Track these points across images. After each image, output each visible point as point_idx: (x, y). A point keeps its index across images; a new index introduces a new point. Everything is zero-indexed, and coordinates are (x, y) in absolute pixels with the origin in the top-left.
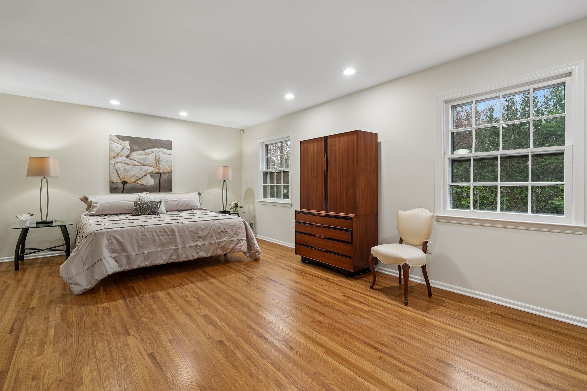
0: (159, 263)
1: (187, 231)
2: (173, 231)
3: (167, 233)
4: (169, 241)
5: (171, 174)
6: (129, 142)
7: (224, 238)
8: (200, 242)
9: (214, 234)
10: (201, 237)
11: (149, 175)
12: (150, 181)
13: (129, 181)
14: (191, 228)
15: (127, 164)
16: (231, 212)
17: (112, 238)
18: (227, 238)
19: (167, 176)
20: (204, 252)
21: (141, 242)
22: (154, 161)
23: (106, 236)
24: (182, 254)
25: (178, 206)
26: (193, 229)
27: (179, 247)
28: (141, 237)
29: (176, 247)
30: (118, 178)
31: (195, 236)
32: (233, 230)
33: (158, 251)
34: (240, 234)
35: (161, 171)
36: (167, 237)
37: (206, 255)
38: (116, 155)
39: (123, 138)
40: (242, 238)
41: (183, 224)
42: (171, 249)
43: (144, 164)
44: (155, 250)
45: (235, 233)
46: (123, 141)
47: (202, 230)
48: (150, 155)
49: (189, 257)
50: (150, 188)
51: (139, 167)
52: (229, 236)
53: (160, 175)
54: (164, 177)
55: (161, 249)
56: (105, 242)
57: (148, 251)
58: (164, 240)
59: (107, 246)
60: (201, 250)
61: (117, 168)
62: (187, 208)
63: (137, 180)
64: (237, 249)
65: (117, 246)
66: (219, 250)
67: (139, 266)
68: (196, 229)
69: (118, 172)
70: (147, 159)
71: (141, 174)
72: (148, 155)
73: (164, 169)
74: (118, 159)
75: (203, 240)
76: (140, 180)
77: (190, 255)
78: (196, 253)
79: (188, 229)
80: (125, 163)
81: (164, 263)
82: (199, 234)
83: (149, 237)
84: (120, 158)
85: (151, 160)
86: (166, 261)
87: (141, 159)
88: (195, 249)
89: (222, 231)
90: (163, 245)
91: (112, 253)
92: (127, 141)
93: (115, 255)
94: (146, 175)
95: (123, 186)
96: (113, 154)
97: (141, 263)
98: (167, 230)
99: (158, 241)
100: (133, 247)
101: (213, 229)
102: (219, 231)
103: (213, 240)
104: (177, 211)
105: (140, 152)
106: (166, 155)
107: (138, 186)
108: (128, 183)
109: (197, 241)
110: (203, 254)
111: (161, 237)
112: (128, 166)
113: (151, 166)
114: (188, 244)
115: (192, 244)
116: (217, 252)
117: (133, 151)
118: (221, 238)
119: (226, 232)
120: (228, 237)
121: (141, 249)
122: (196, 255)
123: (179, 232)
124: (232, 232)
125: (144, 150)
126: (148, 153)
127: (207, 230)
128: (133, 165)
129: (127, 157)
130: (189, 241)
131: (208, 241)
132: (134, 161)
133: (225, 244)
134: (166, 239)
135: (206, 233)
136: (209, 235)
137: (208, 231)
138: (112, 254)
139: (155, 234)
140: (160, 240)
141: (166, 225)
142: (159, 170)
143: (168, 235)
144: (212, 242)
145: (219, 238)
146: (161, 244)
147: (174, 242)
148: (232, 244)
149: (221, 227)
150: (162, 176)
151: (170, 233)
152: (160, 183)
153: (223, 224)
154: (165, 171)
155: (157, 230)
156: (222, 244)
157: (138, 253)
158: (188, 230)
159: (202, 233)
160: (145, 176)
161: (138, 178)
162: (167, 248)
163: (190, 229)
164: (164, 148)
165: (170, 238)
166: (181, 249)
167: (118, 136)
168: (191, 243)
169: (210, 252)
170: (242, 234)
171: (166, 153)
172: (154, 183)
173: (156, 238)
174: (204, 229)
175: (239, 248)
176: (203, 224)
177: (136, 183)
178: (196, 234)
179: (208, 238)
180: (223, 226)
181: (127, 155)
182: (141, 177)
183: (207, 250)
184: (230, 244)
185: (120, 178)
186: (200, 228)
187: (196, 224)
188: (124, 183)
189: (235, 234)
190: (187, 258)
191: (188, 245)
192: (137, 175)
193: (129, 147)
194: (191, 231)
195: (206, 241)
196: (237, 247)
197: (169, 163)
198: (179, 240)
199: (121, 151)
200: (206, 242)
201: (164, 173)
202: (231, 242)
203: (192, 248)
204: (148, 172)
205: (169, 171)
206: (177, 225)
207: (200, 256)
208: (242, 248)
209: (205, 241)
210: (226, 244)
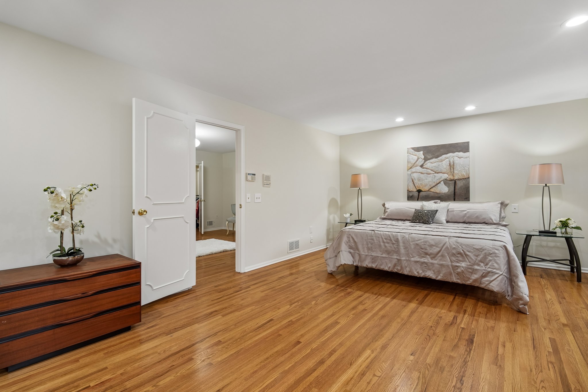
0: (384, 269)
1: (412, 243)
2: (397, 240)
3: (392, 241)
4: (394, 249)
5: (468, 180)
6: (423, 152)
7: (461, 262)
8: (427, 260)
9: (447, 254)
10: (429, 253)
11: (442, 183)
12: (444, 189)
13: (423, 189)
14: (418, 242)
15: (422, 173)
16: (558, 233)
17: (350, 237)
18: (466, 263)
19: (463, 183)
20: (433, 272)
21: (370, 245)
22: (448, 167)
23: (347, 234)
24: (406, 267)
25: (465, 218)
26: (419, 243)
27: (403, 258)
28: (370, 241)
29: (400, 258)
30: (414, 187)
31: (421, 251)
32: (480, 255)
33: (383, 257)
34: (490, 264)
35: (456, 178)
36: (392, 245)
37: (436, 276)
38: (412, 166)
39: (417, 149)
40: (494, 270)
41: (411, 235)
42: (394, 258)
43: (438, 172)
44: (380, 255)
45: (481, 260)
46: (418, 152)
47: (431, 246)
48: (444, 162)
49: (414, 273)
50: (444, 196)
51: (432, 175)
52: (470, 262)
53: (455, 182)
54: (459, 184)
55: (386, 256)
56: (345, 239)
57: (374, 254)
58: (389, 248)
59: (346, 242)
60: (430, 269)
61: (413, 178)
62: (477, 221)
63: (430, 189)
64: (484, 283)
65: (353, 244)
66: (455, 276)
67: (367, 265)
68: (423, 244)
69: (414, 182)
70: (441, 166)
71: (434, 182)
72: (441, 162)
73: (460, 174)
74: (413, 170)
75: (432, 258)
76: (434, 188)
77: (414, 270)
78: (422, 271)
79: (414, 241)
80: (420, 173)
81: (389, 270)
82: (426, 249)
83: (376, 241)
84: (415, 168)
85: (445, 166)
86: (391, 270)
87: (435, 166)
88: (421, 265)
89: (460, 253)
90: (388, 252)
91: (349, 248)
92: (421, 151)
93: (352, 251)
94: (440, 183)
95: (418, 195)
96: (410, 165)
97: (369, 263)
98: (392, 239)
99: (383, 247)
100: (363, 248)
101: (446, 248)
102: (454, 251)
103: (445, 261)
104: (464, 222)
105: (434, 160)
106: (462, 158)
107: (432, 194)
108: (422, 191)
109: (423, 257)
110: (430, 274)
111: (387, 245)
112: (423, 174)
113: (445, 173)
114: (412, 257)
115: (417, 259)
116: (451, 278)
117: (427, 160)
118: (457, 262)
119: (466, 255)
120: (469, 264)
121: (370, 252)
122: (422, 272)
123: (404, 243)
124: (476, 257)
125: (437, 157)
126: (442, 160)
127: (437, 247)
128: (427, 174)
129: (422, 166)
130: (414, 255)
131: (438, 260)
132: (427, 170)
133: (462, 271)
134: (391, 247)
135: (435, 250)
136: (440, 254)
137: (438, 249)
138: (350, 250)
139: (381, 240)
140: (385, 246)
141: (392, 234)
142: (454, 176)
143: (393, 244)
144: (443, 263)
145: (454, 261)
146: (386, 251)
147: (398, 252)
148: (475, 274)
149: (459, 247)
150: (457, 183)
151: (394, 242)
152: (454, 190)
153: (461, 245)
154: (461, 177)
155: (383, 237)
156: (459, 270)
157: (367, 254)
158: (414, 243)
159: (430, 249)
160: (438, 184)
161: (432, 186)
162: (392, 257)
163: (416, 242)
164: (459, 152)
165: (394, 247)
166: (405, 262)
167: (413, 149)
168: (417, 257)
169: (441, 275)
170: (495, 265)
171: (462, 157)
172: (448, 190)
173: (382, 244)
174: (434, 246)
175: (487, 283)
176: (433, 239)
177: (429, 191)
178: (422, 249)
179: (439, 257)
180: (462, 247)
181: (421, 164)
182: (434, 184)
183: (436, 271)
184: (472, 273)
185: (415, 187)
186: (428, 244)
187: (424, 238)
188: (419, 191)
189: (482, 262)
190: (410, 273)
191: (412, 259)
192: (431, 183)
193: (423, 157)
194: (417, 244)
195: (436, 260)
196: (484, 280)
197: (466, 168)
198: (402, 251)
199: (417, 161)
200: (436, 262)
201: (459, 180)
202: (474, 271)
203: (417, 263)
204: (442, 179)
205: (466, 177)
206: (403, 235)
207: (427, 275)
208: (491, 284)
209: (433, 259)
210: (465, 272)
